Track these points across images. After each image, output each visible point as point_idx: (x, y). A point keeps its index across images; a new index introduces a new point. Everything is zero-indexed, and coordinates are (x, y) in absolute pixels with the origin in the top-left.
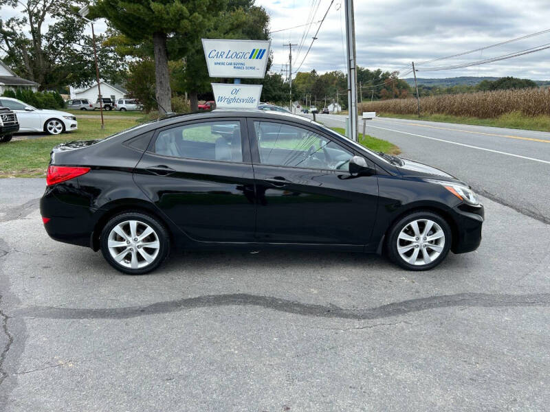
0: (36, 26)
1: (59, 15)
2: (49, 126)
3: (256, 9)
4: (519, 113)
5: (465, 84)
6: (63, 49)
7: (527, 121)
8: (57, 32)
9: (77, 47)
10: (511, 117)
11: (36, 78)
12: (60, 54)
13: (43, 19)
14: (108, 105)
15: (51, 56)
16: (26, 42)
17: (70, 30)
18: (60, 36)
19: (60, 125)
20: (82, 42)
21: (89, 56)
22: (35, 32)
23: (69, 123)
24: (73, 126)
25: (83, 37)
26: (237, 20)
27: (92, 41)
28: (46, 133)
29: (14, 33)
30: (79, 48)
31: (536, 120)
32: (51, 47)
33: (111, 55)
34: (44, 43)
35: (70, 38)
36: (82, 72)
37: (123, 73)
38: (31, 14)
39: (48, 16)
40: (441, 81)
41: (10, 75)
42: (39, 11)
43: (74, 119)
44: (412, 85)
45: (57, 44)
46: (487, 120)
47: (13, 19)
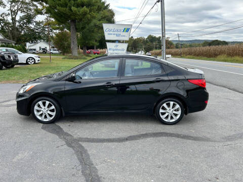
0: (14, 16)
1: (24, 12)
2: (28, 60)
3: (110, 10)
4: (225, 55)
5: (197, 43)
6: (25, 27)
7: (229, 58)
8: (23, 19)
9: (32, 26)
10: (222, 57)
11: (13, 39)
12: (24, 29)
13: (17, 14)
14: (44, 51)
15: (20, 30)
16: (9, 23)
17: (29, 19)
18: (25, 21)
19: (33, 60)
20: (35, 24)
21: (37, 30)
22: (13, 19)
23: (37, 59)
24: (39, 60)
25: (35, 22)
26: (104, 15)
27: (38, 24)
28: (27, 63)
29: (4, 20)
30: (33, 26)
31: (233, 58)
32: (20, 26)
33: (47, 29)
34: (17, 24)
35: (29, 22)
36: (34, 37)
37: (52, 37)
38: (12, 11)
39: (19, 12)
40: (186, 41)
41: (3, 38)
42: (15, 10)
43: (39, 57)
44: (174, 43)
45: (23, 24)
46: (212, 58)
47: (3, 13)
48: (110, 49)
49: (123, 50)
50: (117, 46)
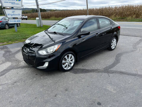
48: (9, 15)
49: (19, 15)
50: (14, 12)
